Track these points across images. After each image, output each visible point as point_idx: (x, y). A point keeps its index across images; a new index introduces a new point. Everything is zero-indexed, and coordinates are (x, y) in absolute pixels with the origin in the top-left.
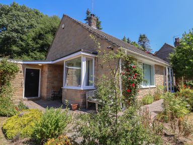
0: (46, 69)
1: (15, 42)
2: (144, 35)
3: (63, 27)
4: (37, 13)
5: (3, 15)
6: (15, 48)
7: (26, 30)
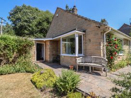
0: (48, 43)
1: (26, 28)
2: (104, 20)
3: (57, 15)
4: (37, 10)
5: (19, 12)
6: (26, 32)
7: (31, 21)
